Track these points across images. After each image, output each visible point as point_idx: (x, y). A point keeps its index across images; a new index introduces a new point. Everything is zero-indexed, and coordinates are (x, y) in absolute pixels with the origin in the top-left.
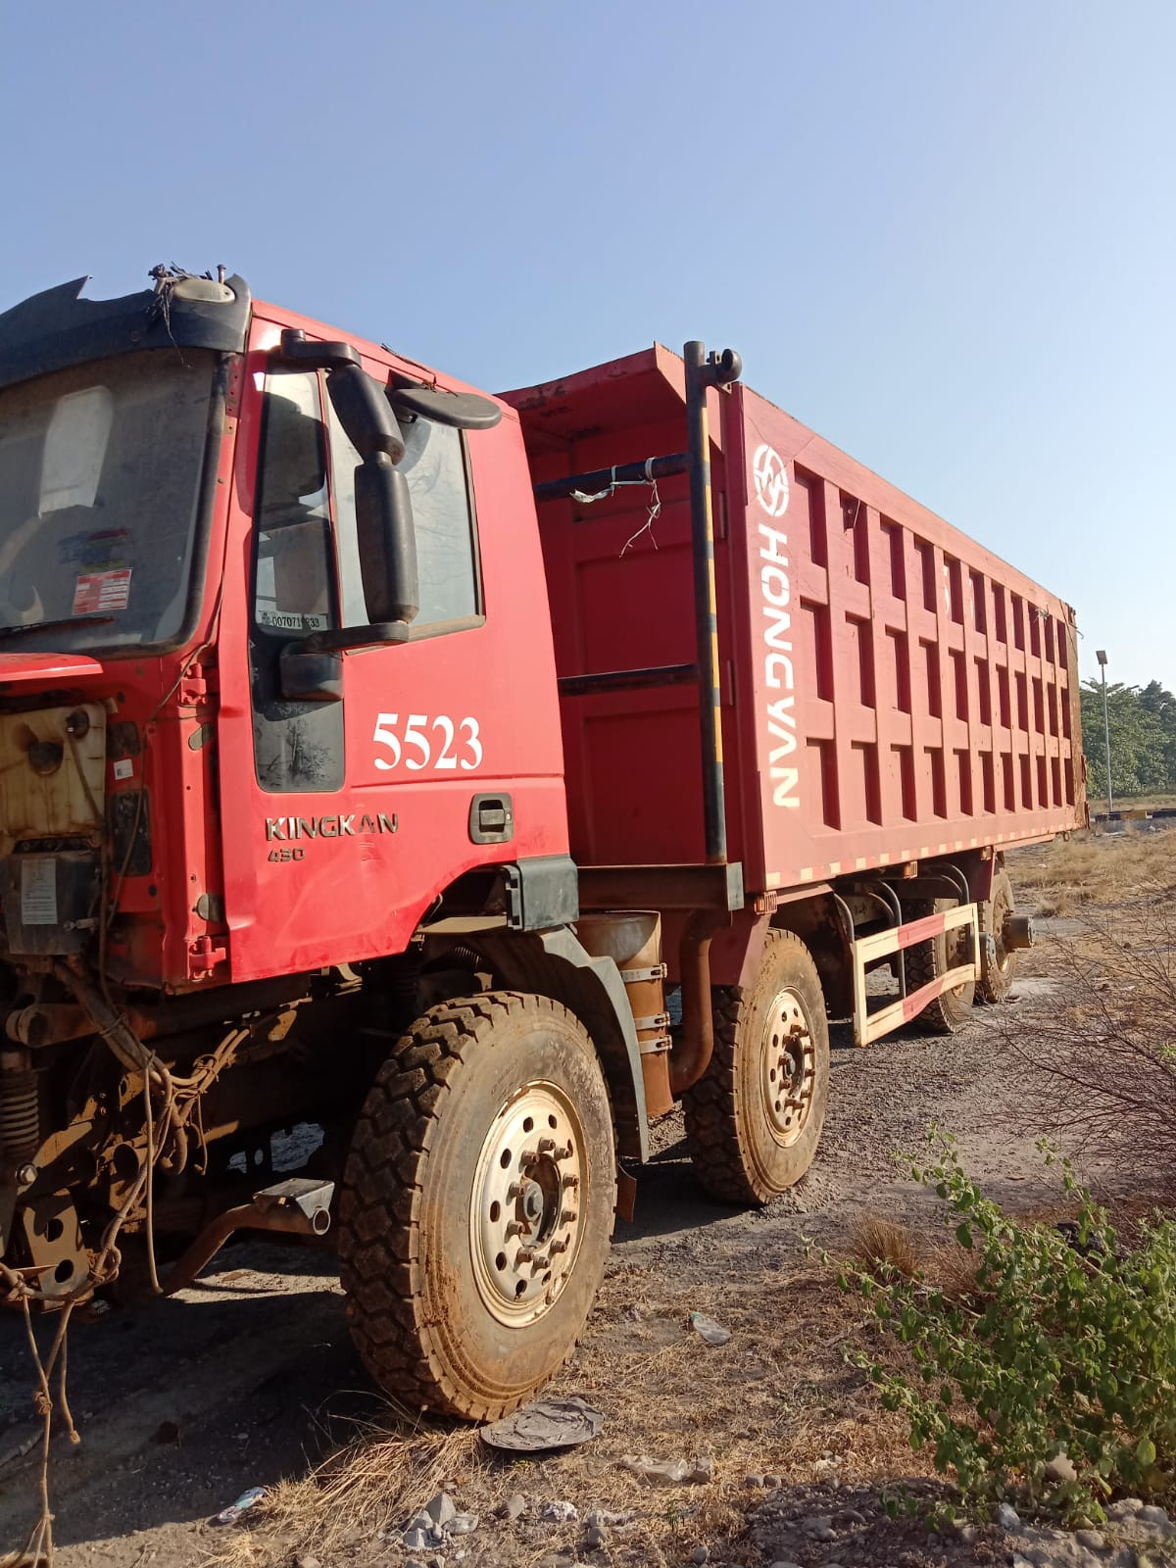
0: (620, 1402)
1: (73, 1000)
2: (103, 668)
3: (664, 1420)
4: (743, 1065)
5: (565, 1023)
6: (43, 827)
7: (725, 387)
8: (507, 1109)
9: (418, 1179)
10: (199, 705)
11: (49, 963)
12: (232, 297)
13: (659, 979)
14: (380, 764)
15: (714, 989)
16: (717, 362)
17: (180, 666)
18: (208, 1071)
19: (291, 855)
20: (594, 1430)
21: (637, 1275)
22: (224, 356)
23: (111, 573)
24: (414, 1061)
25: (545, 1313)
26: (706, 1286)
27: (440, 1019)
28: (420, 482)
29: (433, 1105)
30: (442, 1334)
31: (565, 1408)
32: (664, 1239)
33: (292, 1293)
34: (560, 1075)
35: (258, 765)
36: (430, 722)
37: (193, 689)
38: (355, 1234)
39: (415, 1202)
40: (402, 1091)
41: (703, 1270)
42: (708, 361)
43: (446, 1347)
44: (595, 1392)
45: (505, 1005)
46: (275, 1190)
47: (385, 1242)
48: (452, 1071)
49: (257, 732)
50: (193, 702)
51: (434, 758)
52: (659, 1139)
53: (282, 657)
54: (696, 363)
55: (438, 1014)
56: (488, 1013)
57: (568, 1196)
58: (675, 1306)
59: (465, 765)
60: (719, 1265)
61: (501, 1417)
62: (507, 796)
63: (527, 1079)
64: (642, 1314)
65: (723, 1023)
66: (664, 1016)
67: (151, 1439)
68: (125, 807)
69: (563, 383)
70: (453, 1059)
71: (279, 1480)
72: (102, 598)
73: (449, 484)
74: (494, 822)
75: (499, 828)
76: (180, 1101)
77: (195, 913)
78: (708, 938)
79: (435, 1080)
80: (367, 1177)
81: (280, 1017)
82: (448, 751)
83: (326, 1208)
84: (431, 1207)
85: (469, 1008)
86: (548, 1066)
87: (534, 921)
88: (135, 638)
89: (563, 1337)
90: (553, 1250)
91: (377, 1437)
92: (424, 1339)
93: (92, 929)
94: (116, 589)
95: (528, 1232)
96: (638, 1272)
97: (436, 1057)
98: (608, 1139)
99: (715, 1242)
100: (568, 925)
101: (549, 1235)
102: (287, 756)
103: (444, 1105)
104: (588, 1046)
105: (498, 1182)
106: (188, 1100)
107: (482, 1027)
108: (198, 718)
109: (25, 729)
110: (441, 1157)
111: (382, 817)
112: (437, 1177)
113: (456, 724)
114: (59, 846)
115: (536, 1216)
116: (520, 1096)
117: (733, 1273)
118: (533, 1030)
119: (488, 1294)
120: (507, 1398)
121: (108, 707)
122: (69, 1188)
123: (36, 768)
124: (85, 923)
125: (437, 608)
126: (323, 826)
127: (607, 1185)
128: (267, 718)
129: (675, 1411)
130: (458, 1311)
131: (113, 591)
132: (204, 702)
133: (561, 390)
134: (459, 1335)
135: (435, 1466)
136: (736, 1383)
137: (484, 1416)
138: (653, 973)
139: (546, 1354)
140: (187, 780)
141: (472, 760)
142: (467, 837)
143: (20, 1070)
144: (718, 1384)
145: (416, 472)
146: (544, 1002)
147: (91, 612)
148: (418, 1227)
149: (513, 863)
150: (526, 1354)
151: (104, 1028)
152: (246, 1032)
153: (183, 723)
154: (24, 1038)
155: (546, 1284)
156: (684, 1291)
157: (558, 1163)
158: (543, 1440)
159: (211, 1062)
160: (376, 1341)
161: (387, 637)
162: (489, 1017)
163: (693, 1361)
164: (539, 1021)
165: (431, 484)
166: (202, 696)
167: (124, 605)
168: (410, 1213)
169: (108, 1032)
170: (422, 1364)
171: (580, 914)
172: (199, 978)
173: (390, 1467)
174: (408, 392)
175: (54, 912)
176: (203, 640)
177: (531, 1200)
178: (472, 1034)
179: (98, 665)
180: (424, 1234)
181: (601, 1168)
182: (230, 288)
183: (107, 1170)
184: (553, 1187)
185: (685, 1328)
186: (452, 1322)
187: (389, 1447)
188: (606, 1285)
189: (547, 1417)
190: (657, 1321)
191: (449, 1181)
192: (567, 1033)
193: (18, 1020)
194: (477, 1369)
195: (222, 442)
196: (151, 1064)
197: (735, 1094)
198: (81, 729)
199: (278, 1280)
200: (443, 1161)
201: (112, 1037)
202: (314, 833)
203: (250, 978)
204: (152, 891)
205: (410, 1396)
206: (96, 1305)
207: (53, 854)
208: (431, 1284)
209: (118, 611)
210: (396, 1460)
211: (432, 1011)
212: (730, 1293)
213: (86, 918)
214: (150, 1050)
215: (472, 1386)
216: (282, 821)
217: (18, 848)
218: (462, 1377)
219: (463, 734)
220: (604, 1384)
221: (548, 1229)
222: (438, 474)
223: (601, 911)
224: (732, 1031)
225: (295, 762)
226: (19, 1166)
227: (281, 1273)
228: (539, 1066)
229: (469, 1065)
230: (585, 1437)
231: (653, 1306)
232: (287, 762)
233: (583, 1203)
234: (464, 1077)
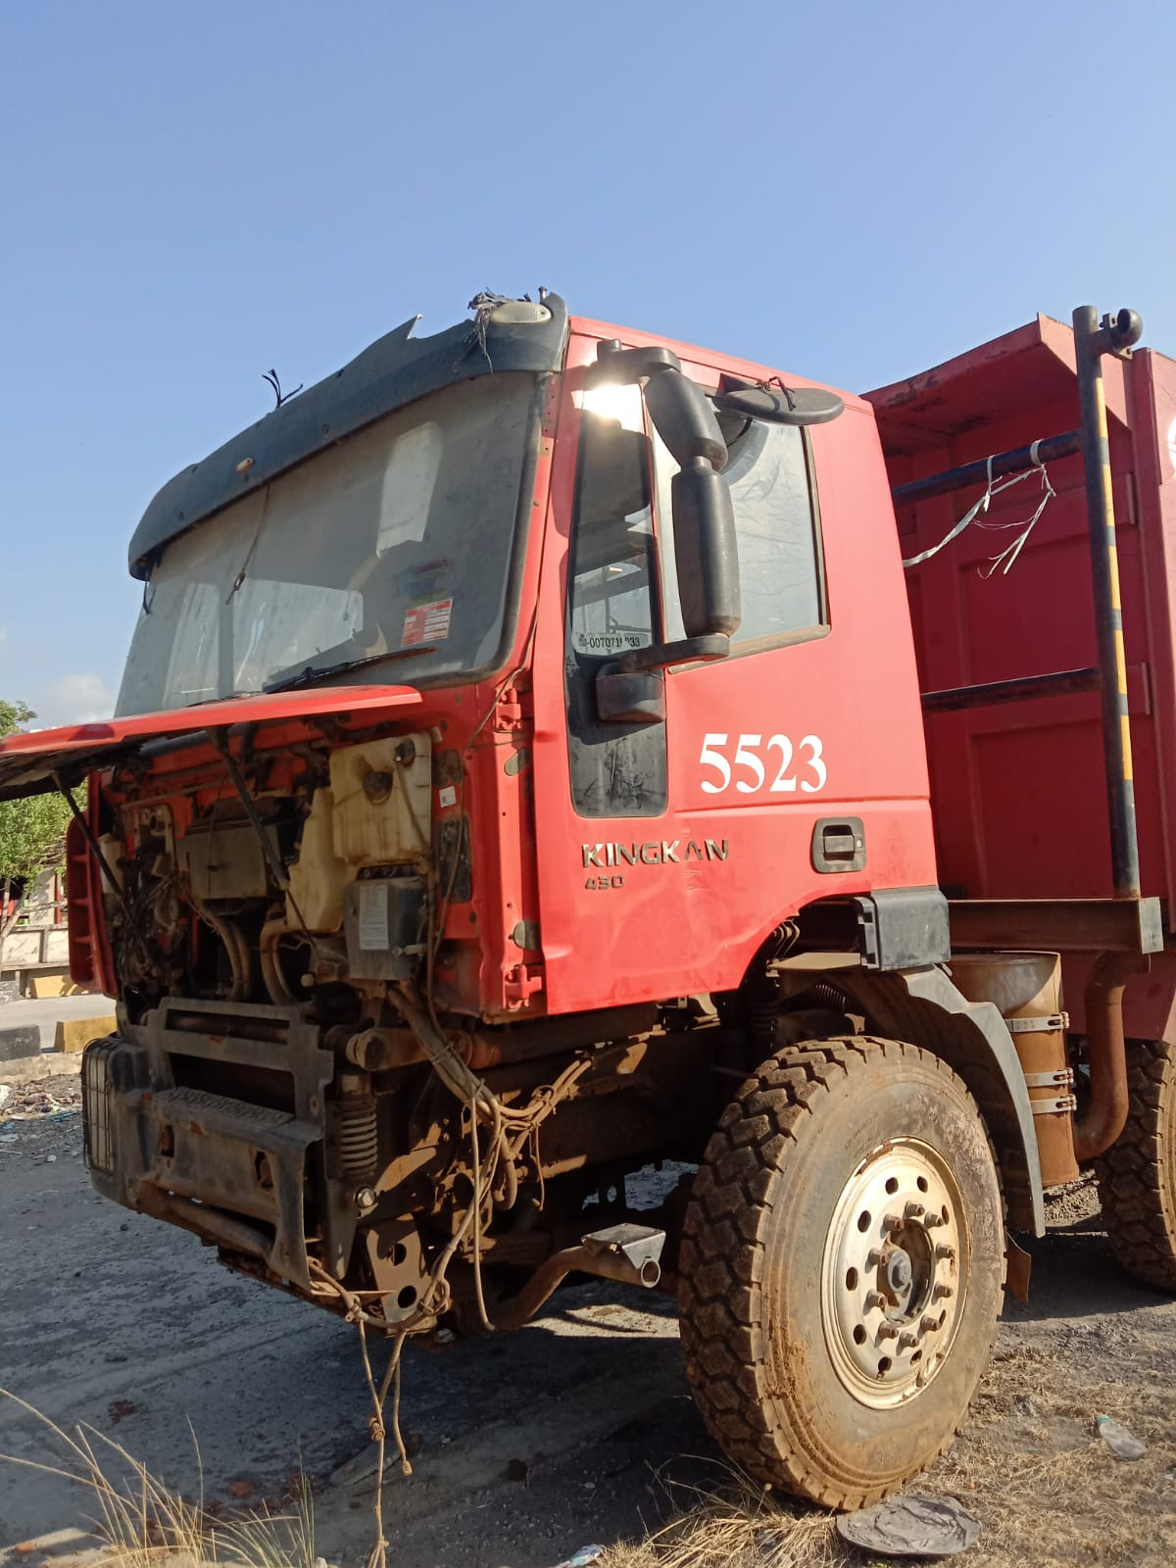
0: (1002, 1511)
1: (406, 1025)
2: (422, 696)
3: (1055, 1542)
4: (1170, 1133)
5: (937, 1075)
6: (376, 855)
7: (1123, 353)
8: (865, 1167)
9: (759, 1236)
10: (515, 730)
11: (384, 987)
12: (548, 315)
13: (1059, 1030)
14: (708, 787)
15: (1130, 1044)
16: (1112, 326)
17: (495, 693)
18: (545, 1103)
19: (610, 882)
20: (967, 1541)
21: (1036, 1362)
22: (541, 376)
23: (436, 604)
24: (758, 1107)
25: (915, 1396)
26: (1119, 1385)
27: (789, 1063)
28: (755, 488)
29: (776, 1156)
30: (788, 1408)
31: (937, 1508)
32: (1073, 1322)
33: (660, 1336)
34: (931, 1133)
35: (575, 790)
36: (765, 741)
37: (508, 714)
38: (694, 1288)
39: (756, 1261)
40: (744, 1138)
41: (1118, 1364)
42: (1101, 326)
43: (793, 1423)
44: (974, 1493)
45: (862, 1052)
46: (603, 1235)
47: (726, 1303)
48: (798, 1121)
49: (573, 757)
50: (509, 728)
51: (769, 781)
52: (1077, 1207)
53: (597, 679)
54: (1088, 330)
55: (787, 1057)
56: (841, 1059)
57: (943, 1267)
58: (1079, 1404)
59: (806, 787)
60: (1138, 1361)
61: (861, 1507)
62: (859, 821)
63: (889, 1136)
64: (1039, 1408)
65: (1145, 1082)
66: (1066, 1072)
67: (500, 1475)
68: (449, 834)
69: (936, 372)
70: (800, 1108)
71: (615, 1542)
72: (427, 629)
73: (789, 488)
74: (841, 849)
75: (848, 856)
76: (509, 1133)
77: (512, 941)
78: (1120, 985)
79: (779, 1129)
80: (707, 1228)
81: (629, 1050)
82: (786, 771)
83: (656, 1259)
84: (775, 1269)
85: (821, 1053)
86: (915, 1122)
87: (893, 959)
88: (456, 666)
89: (936, 1425)
90: (927, 1326)
91: (720, 1510)
92: (767, 1412)
93: (420, 955)
94: (438, 619)
95: (893, 1302)
96: (1038, 1358)
97: (782, 1105)
98: (993, 1208)
99: (1136, 1333)
100: (939, 966)
101: (919, 1310)
102: (604, 780)
103: (788, 1158)
104: (969, 1103)
105: (857, 1247)
106: (519, 1132)
107: (834, 1074)
108: (514, 743)
109: (362, 760)
110: (785, 1214)
111: (710, 842)
112: (782, 1235)
113: (795, 743)
114: (394, 872)
115: (903, 1288)
116: (881, 1153)
117: (1154, 1372)
118: (896, 1082)
119: (845, 1368)
120: (868, 1486)
121: (432, 736)
122: (413, 1214)
123: (370, 796)
124: (412, 949)
125: (773, 620)
126: (644, 853)
127: (993, 1259)
128: (583, 742)
129: (1069, 1533)
130: (807, 1385)
131: (435, 622)
132: (519, 727)
133: (933, 380)
134: (808, 1411)
135: (781, 1553)
136: (1149, 1512)
137: (841, 1503)
138: (1051, 1023)
139: (916, 1442)
140: (502, 807)
141: (814, 782)
142: (810, 866)
143: (359, 1093)
144: (1126, 1509)
145: (750, 478)
146: (912, 1051)
147: (416, 644)
148: (760, 1289)
149: (867, 895)
150: (891, 1439)
151: (434, 1055)
152: (588, 1064)
153: (498, 748)
154: (361, 1061)
155: (916, 1364)
156: (1093, 1388)
157: (929, 1231)
158: (907, 1543)
159: (549, 1092)
160: (719, 1407)
161: (703, 651)
162: (842, 1064)
163: (1096, 1474)
164: (904, 1071)
165: (767, 489)
166: (517, 721)
167: (444, 634)
168: (751, 1272)
169: (437, 1059)
170: (767, 1439)
171: (952, 953)
172: (515, 1008)
173: (733, 1547)
174: (738, 394)
175: (386, 938)
176: (517, 665)
177: (896, 1270)
178: (822, 1081)
179: (418, 694)
180: (766, 1297)
181: (986, 1239)
182: (546, 306)
183: (449, 1198)
184: (924, 1258)
185: (1089, 1432)
186: (800, 1397)
187: (731, 1524)
188: (999, 1368)
189: (914, 1515)
190: (1055, 1419)
191: (795, 1241)
192: (939, 1087)
193: (356, 1044)
194: (830, 1451)
195: (538, 464)
196: (479, 1093)
197: (1159, 1165)
198: (408, 758)
199: (648, 1320)
200: (788, 1219)
201: (440, 1064)
202: (634, 859)
203: (567, 1009)
204: (473, 918)
205: (757, 1471)
206: (441, 1333)
207: (385, 881)
208: (775, 1353)
209: (439, 640)
210: (740, 1538)
211: (781, 1054)
212: (1149, 1397)
213: (414, 943)
214: (479, 1078)
215: (826, 1470)
216: (599, 847)
217: (360, 876)
218: (813, 1457)
219: (803, 754)
220: (985, 1486)
221: (918, 1304)
222: (776, 477)
223: (991, 951)
224: (1155, 1093)
225: (614, 787)
226: (357, 1189)
227: (651, 1313)
228: (905, 1121)
229: (818, 1115)
230: (955, 1548)
231: (1053, 1400)
232: (605, 786)
233: (963, 1276)
234: (813, 1128)
